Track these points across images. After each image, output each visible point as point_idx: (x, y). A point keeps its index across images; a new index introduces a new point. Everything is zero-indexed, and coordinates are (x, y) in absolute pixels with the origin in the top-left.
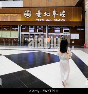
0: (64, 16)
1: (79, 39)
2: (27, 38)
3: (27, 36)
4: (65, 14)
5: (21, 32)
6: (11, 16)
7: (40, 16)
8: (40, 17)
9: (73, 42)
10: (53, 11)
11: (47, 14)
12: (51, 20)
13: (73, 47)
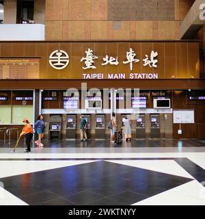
0: (156, 66)
1: (193, 122)
2: (58, 123)
3: (59, 119)
4: (156, 61)
5: (42, 108)
6: (10, 65)
7: (93, 64)
8: (94, 67)
9: (180, 132)
10: (128, 53)
11: (111, 60)
12: (123, 76)
13: (180, 144)
